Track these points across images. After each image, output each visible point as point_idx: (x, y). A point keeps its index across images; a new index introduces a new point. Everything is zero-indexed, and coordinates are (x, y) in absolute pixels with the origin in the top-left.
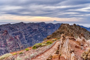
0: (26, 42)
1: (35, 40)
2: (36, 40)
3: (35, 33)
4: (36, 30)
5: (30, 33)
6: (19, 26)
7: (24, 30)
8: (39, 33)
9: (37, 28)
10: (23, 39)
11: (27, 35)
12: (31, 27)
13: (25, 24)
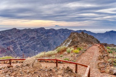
0: (21, 54)
1: (33, 51)
2: (35, 51)
3: (33, 41)
4: (34, 38)
5: (26, 42)
6: (11, 34)
7: (18, 38)
8: (38, 41)
9: (35, 36)
10: (18, 49)
11: (22, 44)
12: (27, 35)
13: (19, 31)
